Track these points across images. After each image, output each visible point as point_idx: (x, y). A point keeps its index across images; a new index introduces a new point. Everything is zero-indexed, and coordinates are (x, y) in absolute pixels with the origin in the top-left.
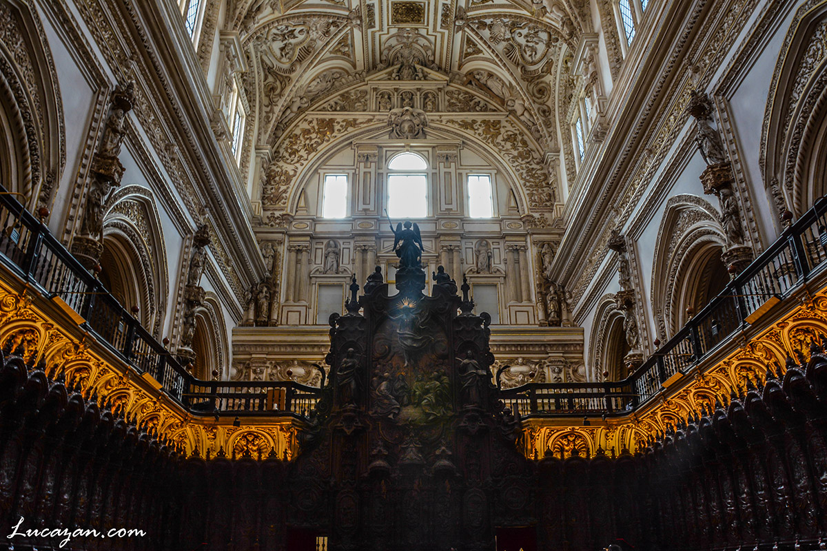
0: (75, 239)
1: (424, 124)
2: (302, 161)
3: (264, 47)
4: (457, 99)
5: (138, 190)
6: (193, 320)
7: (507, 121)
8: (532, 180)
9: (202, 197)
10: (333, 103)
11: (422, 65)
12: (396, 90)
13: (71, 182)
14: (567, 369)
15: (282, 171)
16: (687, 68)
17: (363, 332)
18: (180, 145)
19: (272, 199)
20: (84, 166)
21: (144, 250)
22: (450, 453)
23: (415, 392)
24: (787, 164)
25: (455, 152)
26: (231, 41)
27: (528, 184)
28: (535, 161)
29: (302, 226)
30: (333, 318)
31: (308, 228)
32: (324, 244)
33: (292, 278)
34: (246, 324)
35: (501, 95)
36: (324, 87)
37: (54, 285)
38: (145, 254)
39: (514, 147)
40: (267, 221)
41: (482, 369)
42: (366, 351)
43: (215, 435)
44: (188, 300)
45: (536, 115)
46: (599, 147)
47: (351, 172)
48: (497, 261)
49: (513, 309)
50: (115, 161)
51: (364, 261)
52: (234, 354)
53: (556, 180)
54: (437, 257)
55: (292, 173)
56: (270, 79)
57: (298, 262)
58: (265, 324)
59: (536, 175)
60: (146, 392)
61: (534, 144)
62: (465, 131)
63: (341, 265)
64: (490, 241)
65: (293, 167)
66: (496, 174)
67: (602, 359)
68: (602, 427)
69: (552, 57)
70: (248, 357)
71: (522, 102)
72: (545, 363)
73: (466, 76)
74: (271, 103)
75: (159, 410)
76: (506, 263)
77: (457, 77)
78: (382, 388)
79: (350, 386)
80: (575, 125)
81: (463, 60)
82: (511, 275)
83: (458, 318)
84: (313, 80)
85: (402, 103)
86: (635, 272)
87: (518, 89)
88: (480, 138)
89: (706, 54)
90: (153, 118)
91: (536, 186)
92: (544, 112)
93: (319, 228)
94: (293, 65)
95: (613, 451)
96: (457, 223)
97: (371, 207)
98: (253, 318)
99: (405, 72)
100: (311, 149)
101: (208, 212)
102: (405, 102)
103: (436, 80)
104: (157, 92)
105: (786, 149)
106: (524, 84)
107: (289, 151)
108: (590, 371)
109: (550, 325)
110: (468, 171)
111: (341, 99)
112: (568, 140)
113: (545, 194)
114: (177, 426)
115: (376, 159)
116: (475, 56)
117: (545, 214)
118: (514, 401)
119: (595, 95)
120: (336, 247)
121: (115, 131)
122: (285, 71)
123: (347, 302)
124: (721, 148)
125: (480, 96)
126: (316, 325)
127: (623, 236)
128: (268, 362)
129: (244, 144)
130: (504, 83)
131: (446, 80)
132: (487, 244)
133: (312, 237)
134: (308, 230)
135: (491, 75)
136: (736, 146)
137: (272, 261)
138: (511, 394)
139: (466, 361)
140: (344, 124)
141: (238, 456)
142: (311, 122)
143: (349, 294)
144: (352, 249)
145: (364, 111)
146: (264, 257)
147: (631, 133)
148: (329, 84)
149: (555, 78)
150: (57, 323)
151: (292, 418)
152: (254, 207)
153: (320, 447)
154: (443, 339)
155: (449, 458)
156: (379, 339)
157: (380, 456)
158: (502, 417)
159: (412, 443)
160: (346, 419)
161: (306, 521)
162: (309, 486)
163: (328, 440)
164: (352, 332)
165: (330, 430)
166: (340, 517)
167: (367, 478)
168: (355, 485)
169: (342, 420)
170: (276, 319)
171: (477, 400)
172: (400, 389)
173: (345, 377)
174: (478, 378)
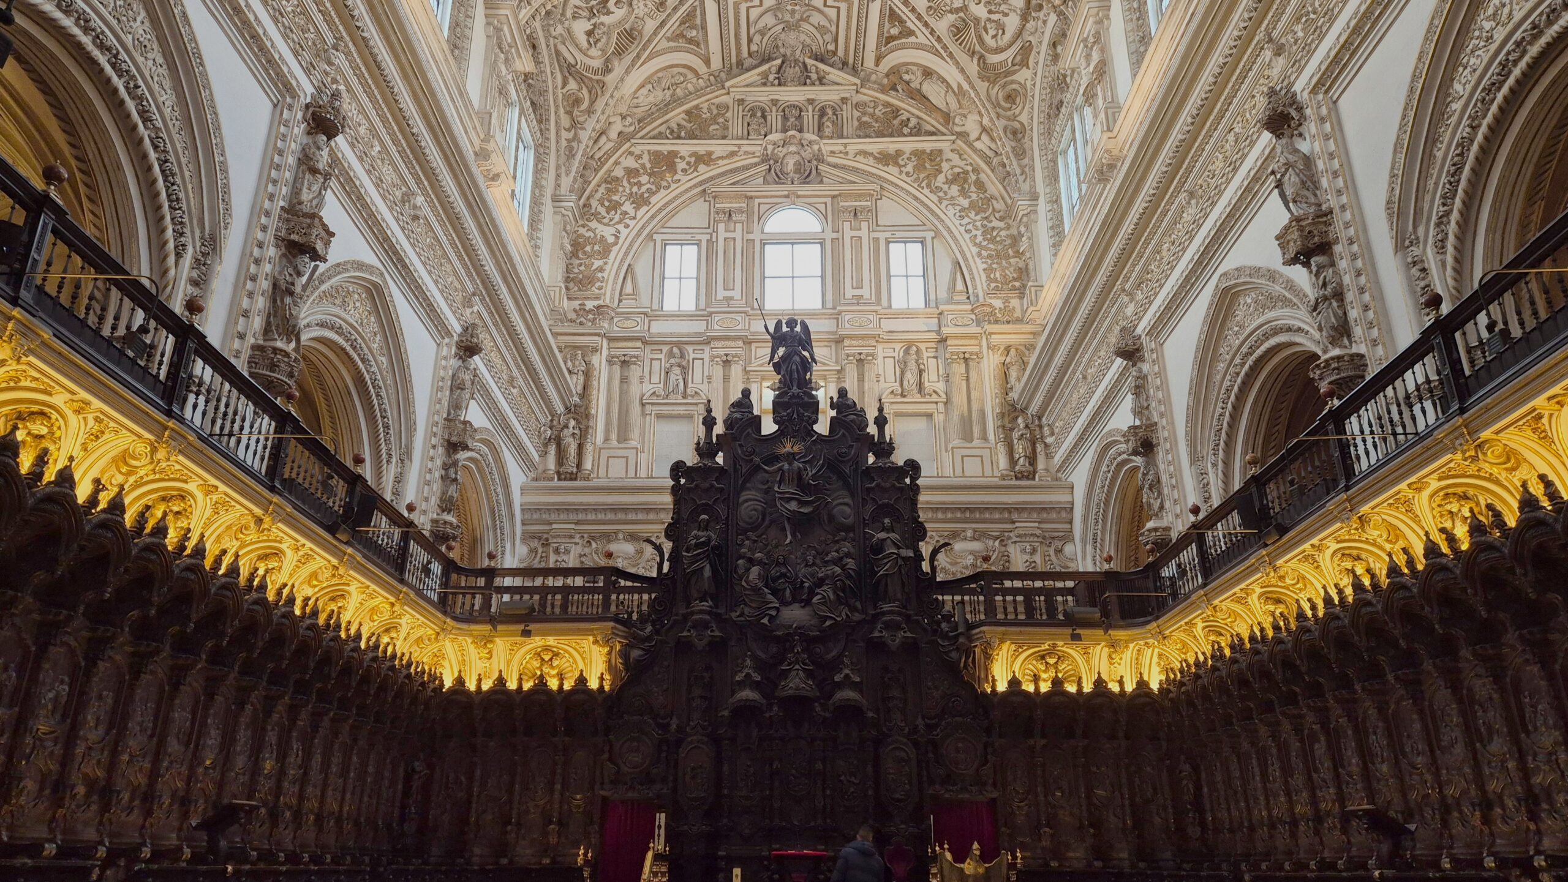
0: (255, 347)
1: (820, 159)
2: (627, 221)
3: (560, 29)
4: (872, 116)
5: (360, 266)
6: (456, 473)
7: (952, 151)
8: (991, 246)
9: (467, 279)
10: (675, 127)
11: (816, 60)
12: (775, 102)
13: (243, 254)
14: (1046, 548)
15: (596, 236)
16: (1262, 48)
17: (722, 490)
18: (426, 195)
19: (580, 282)
20: (264, 229)
21: (373, 363)
22: (858, 679)
23: (802, 582)
24: (1437, 209)
25: (869, 203)
26: (503, 19)
27: (984, 253)
28: (997, 215)
29: (628, 324)
30: (678, 469)
31: (638, 328)
32: (664, 351)
33: (615, 405)
34: (543, 476)
35: (943, 106)
36: (660, 98)
37: (219, 422)
38: (374, 369)
39: (964, 193)
40: (574, 316)
41: (907, 548)
42: (727, 518)
43: (490, 653)
44: (449, 442)
45: (1000, 139)
46: (1104, 189)
47: (705, 238)
49: (959, 453)
50: (317, 221)
51: (726, 379)
52: (523, 524)
53: (1031, 246)
54: (839, 372)
55: (611, 240)
56: (572, 85)
57: (624, 380)
58: (573, 477)
59: (998, 239)
60: (377, 589)
61: (997, 188)
62: (885, 168)
63: (690, 385)
64: (923, 346)
65: (612, 230)
66: (933, 238)
67: (1103, 533)
68: (1103, 644)
69: (1031, 38)
70: (547, 527)
71: (978, 118)
72: (1009, 538)
73: (887, 75)
74: (575, 125)
75: (400, 616)
76: (947, 380)
77: (874, 77)
78: (751, 577)
79: (702, 573)
80: (1065, 152)
81: (883, 49)
82: (955, 398)
83: (869, 468)
84: (642, 86)
85: (784, 125)
86: (1160, 394)
87: (973, 95)
88: (908, 180)
89: (1299, 19)
90: (378, 148)
91: (998, 256)
92: (1015, 133)
93: (657, 327)
94: (607, 61)
95: (1121, 683)
96: (871, 317)
97: (736, 294)
98: (553, 467)
99: (791, 72)
100: (640, 201)
101: (479, 303)
102: (789, 123)
103: (838, 84)
104: (383, 106)
105: (1436, 184)
106: (982, 86)
107: (607, 204)
108: (1084, 552)
109: (1017, 478)
110: (888, 234)
111: (686, 117)
112: (1053, 178)
113: (1012, 269)
114: (429, 640)
115: (744, 217)
116: (903, 40)
117: (1012, 301)
118: (958, 598)
119: (1100, 102)
120: (682, 356)
121: (314, 171)
122: (596, 73)
123: (698, 444)
124: (1316, 185)
125: (909, 108)
126: (652, 477)
127: (1140, 336)
128: (578, 535)
129: (533, 192)
130: (948, 85)
131: (855, 84)
132: (918, 351)
133: (645, 343)
134: (638, 331)
135: (928, 73)
136: (1345, 181)
137: (582, 379)
138: (955, 586)
139: (883, 535)
140: (693, 160)
141: (527, 686)
142: (639, 157)
143: (701, 431)
144: (707, 360)
145: (724, 138)
146: (570, 372)
147: (1159, 167)
148: (668, 93)
149: (1035, 74)
150: (224, 482)
151: (612, 624)
152: (552, 294)
153: (656, 669)
154: (846, 500)
155: (856, 686)
156: (747, 501)
157: (747, 682)
158: (938, 623)
159: (797, 662)
160: (696, 625)
161: (633, 788)
162: (638, 732)
163: (668, 658)
164: (706, 491)
165: (671, 642)
166: (685, 781)
167: (727, 718)
168: (710, 729)
169: (689, 626)
170: (590, 469)
171: (899, 595)
172: (779, 578)
173: (695, 559)
174: (900, 562)
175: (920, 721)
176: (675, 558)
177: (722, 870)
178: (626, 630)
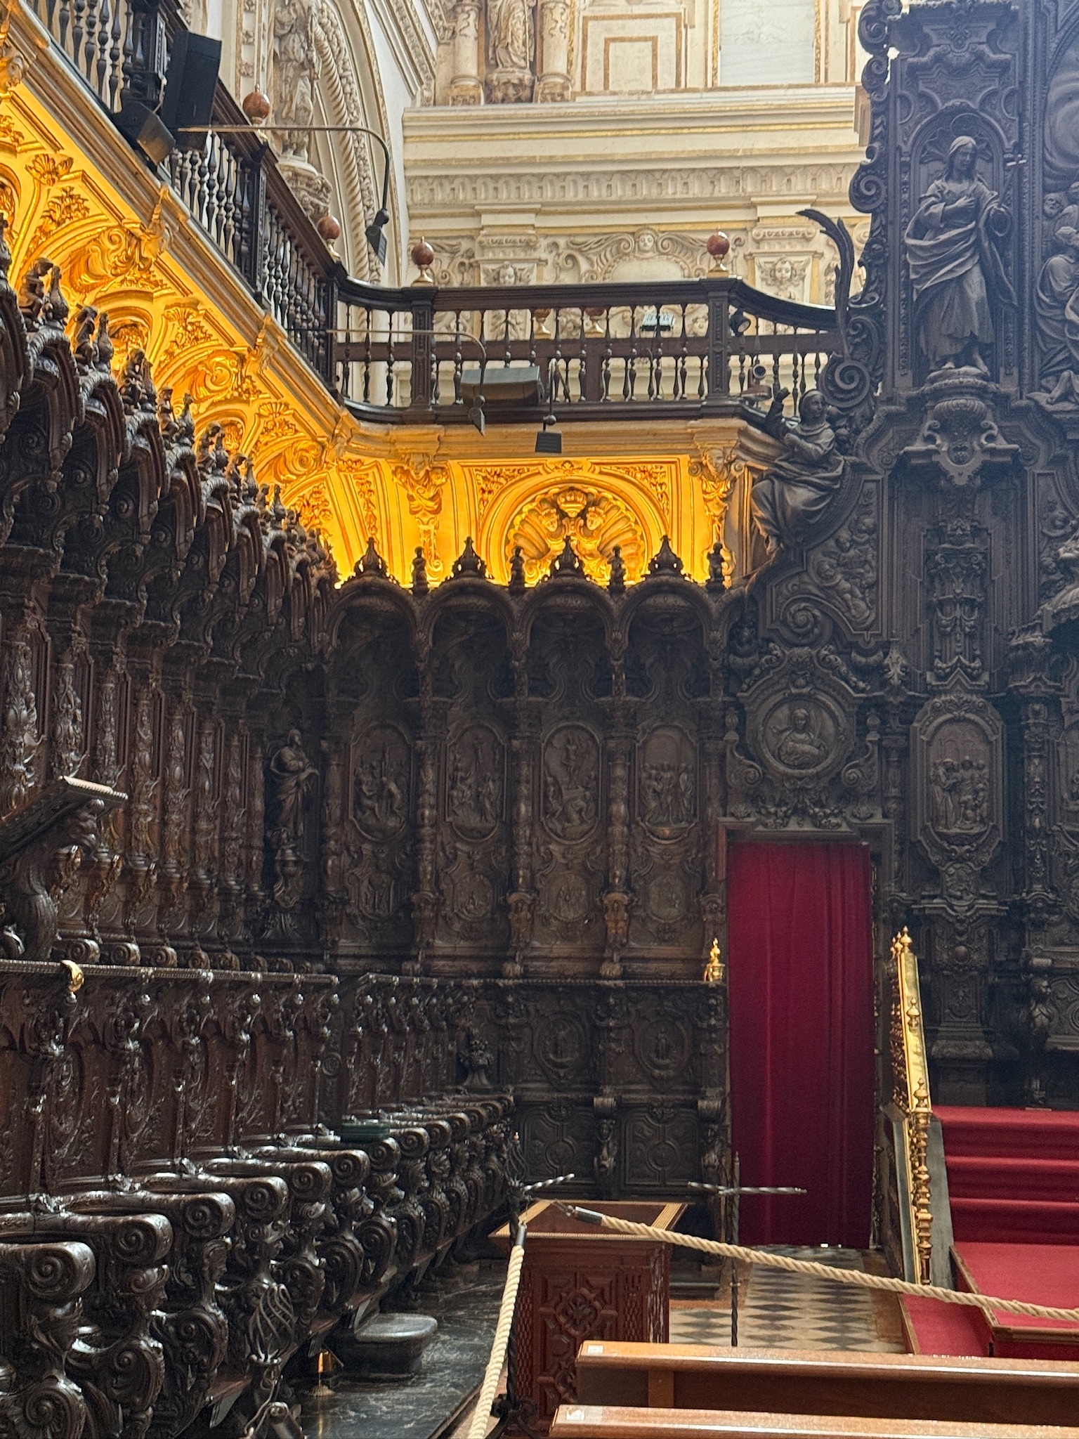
17: (1004, 67)
34: (453, 95)
42: (1019, 147)
43: (437, 498)
52: (411, 217)
70: (469, 224)
79: (963, 293)
98: (474, 72)
126: (714, 89)
128: (543, 243)
141: (534, 577)
151: (741, 423)
153: (845, 535)
156: (1069, 97)
160: (947, 424)
161: (800, 812)
162: (807, 684)
163: (873, 508)
164: (960, 72)
165: (878, 469)
166: (931, 797)
167: (1040, 650)
168: (986, 677)
169: (930, 428)
170: (564, 72)
173: (941, 256)
177: (1042, 999)
178: (769, 439)
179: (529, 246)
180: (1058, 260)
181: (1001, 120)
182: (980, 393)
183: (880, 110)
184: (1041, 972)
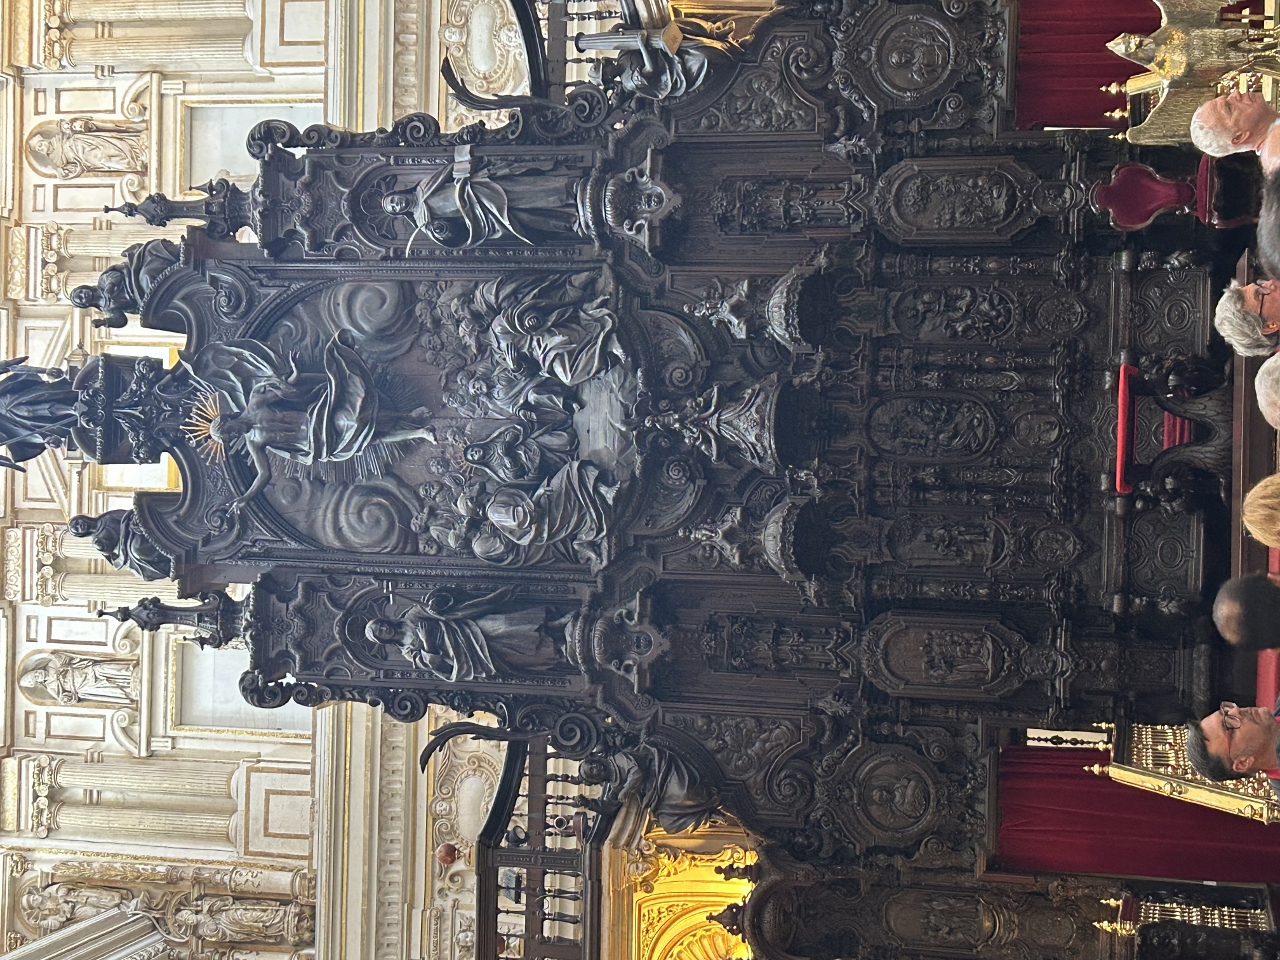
17: (311, 589)
32: (31, 707)
33: (150, 820)
41: (453, 159)
42: (377, 576)
48: (104, 101)
49: (274, 52)
57: (93, 802)
58: (308, 914)
63: (108, 650)
64: (32, 122)
76: (112, 70)
79: (500, 637)
82: (153, 55)
118: (571, 52)
128: (438, 902)
132: (44, 133)
137: (86, 893)
139: (421, 215)
143: (174, 634)
144: (53, 611)
146: (70, 921)
151: (606, 848)
153: (712, 744)
154: (340, 299)
155: (760, 290)
156: (338, 530)
157: (745, 537)
158: (625, 96)
159: (700, 424)
160: (616, 653)
161: (971, 801)
162: (849, 787)
163: (688, 717)
164: (311, 626)
165: (654, 711)
166: (956, 685)
167: (821, 585)
168: (847, 625)
169: (619, 669)
170: (291, 874)
171: (560, 183)
172: (515, 459)
173: (467, 654)
174: (482, 177)
175: (840, 148)
176: (466, 700)
177: (1152, 605)
178: (623, 811)
179: (440, 917)
180: (477, 548)
181: (354, 590)
182: (589, 622)
183: (340, 693)
184: (1127, 604)
